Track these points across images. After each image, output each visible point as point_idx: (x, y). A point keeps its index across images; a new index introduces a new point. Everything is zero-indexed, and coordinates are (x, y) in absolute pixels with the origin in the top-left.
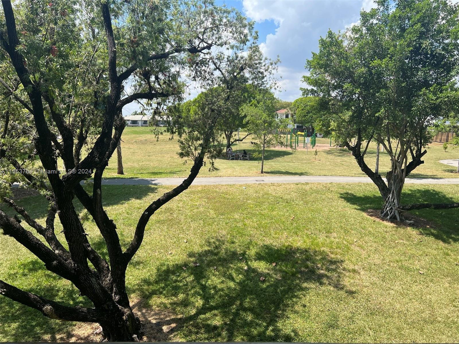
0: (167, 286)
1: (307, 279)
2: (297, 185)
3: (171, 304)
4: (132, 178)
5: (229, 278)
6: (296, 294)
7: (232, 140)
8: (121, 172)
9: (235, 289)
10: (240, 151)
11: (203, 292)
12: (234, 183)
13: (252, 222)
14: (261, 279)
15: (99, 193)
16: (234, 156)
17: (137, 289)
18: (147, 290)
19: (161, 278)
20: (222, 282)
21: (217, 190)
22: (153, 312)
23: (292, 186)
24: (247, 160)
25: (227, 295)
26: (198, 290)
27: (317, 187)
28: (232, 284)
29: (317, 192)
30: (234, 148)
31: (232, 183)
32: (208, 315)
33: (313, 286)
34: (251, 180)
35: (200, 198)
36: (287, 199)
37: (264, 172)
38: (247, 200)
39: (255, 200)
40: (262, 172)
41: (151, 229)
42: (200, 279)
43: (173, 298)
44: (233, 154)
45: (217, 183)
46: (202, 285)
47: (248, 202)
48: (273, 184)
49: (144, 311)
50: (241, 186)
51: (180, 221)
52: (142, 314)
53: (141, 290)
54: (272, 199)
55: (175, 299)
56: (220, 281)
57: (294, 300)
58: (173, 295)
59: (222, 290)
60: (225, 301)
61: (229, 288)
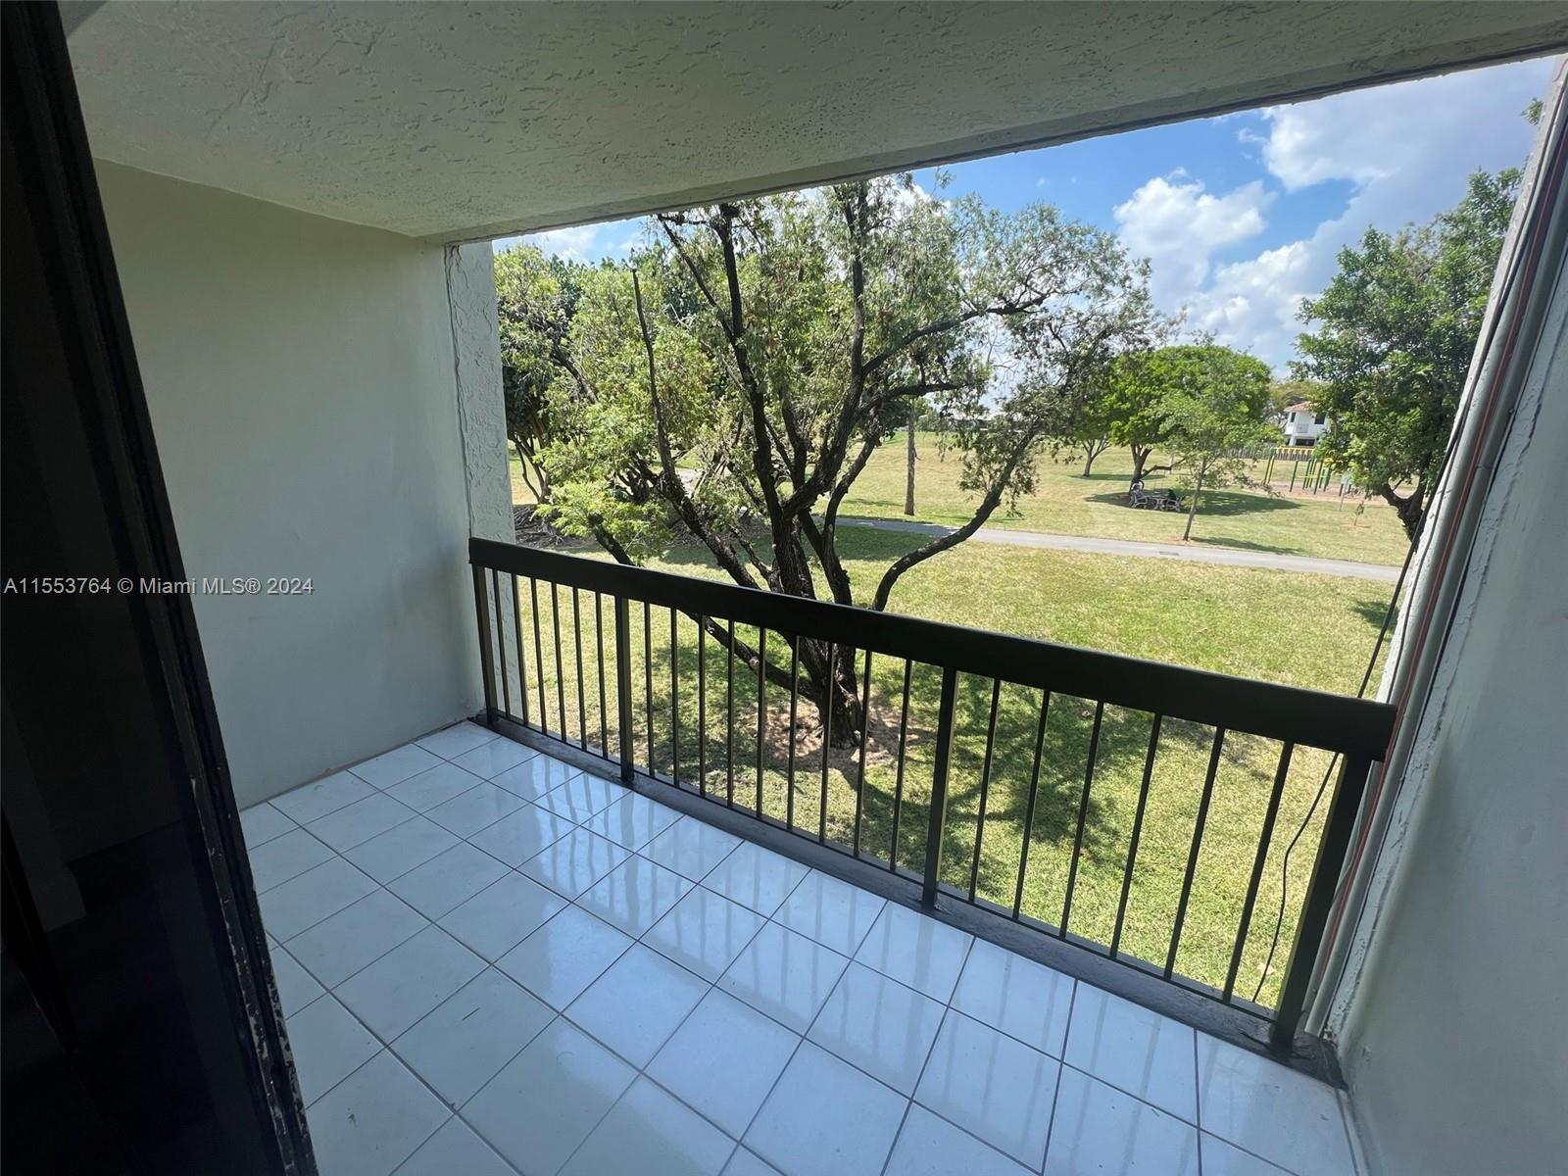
0: (923, 686)
1: (1177, 734)
2: (1253, 570)
3: (920, 710)
4: (923, 522)
5: (1027, 700)
6: (1141, 751)
7: (1146, 467)
8: (910, 511)
9: (1031, 717)
10: (1161, 491)
11: (975, 707)
12: (1106, 552)
13: (1111, 624)
14: (1084, 714)
15: (831, 529)
16: (1144, 500)
17: (880, 681)
18: (892, 685)
19: (918, 674)
20: (1013, 702)
21: (1066, 560)
22: (891, 714)
23: (1239, 572)
24: (1174, 510)
25: (1011, 721)
26: (968, 703)
27: (1301, 581)
28: (1027, 709)
29: (1297, 591)
30: (1148, 485)
31: (1100, 552)
32: (970, 738)
33: (1182, 746)
34: (1149, 551)
35: (1026, 568)
36: (1210, 595)
37: (1192, 539)
38: (1120, 584)
39: (1137, 587)
40: (1186, 538)
41: (925, 605)
42: (977, 690)
43: (927, 703)
44: (1145, 497)
45: (1072, 549)
46: (978, 698)
47: (1120, 588)
48: (1193, 564)
49: (880, 709)
50: (1119, 558)
51: (977, 600)
52: (877, 712)
53: (884, 683)
54: (1175, 589)
55: (929, 706)
56: (1010, 699)
57: (1133, 758)
58: (928, 701)
59: (1007, 712)
60: (1006, 728)
61: (1020, 713)
